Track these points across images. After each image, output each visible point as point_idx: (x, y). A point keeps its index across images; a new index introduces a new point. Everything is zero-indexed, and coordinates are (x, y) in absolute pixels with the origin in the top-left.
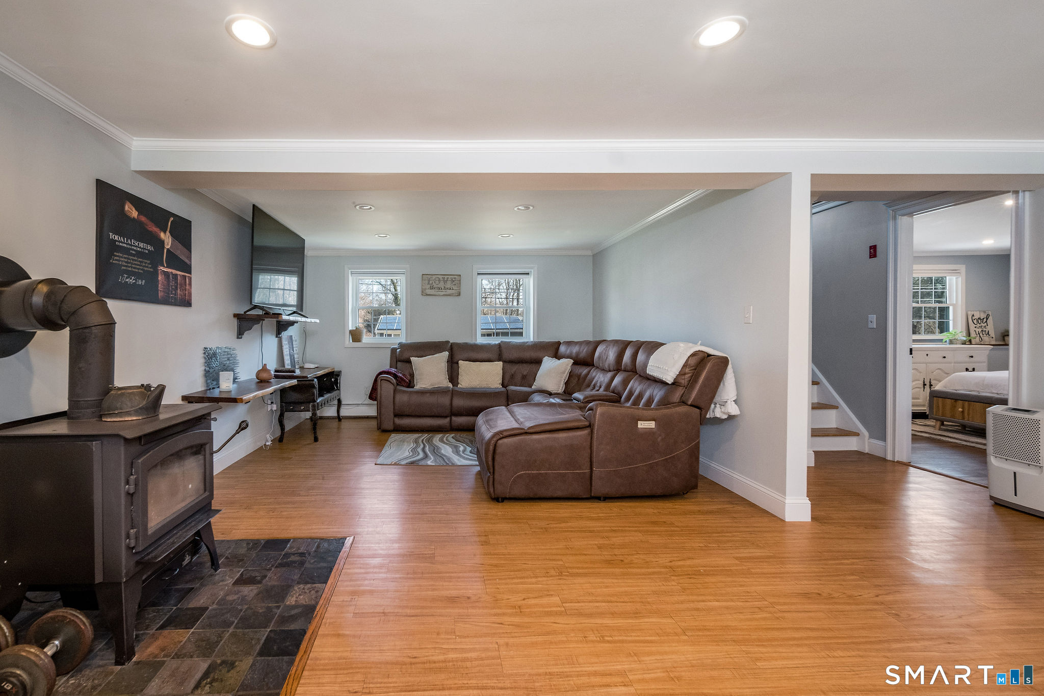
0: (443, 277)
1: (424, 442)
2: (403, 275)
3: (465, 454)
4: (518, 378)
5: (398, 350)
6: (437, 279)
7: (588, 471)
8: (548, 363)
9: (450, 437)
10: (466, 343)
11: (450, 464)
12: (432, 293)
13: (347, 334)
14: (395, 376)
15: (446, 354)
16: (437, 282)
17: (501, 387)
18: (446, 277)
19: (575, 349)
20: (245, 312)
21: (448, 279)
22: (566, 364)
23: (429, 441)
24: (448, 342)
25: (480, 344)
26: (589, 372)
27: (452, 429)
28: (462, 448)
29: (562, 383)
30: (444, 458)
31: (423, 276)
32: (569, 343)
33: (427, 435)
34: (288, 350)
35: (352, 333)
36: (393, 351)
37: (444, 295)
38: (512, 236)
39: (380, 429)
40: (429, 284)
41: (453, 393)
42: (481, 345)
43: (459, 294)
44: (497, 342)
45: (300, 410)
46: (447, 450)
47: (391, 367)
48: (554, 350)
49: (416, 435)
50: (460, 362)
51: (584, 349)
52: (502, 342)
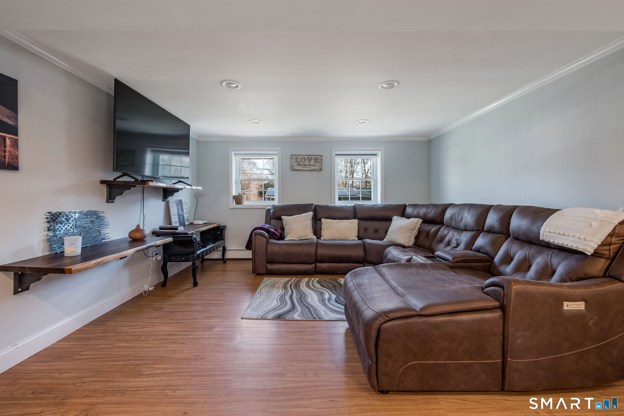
0: (308, 156)
1: (292, 287)
2: (276, 156)
3: (330, 304)
4: (371, 232)
5: (272, 211)
6: (304, 158)
7: (499, 361)
8: (398, 222)
9: (315, 280)
10: (327, 206)
11: (317, 319)
12: (299, 169)
13: (231, 199)
14: (268, 231)
15: (311, 214)
16: (303, 161)
17: (357, 239)
18: (310, 157)
19: (422, 211)
20: (115, 179)
21: (313, 158)
22: (416, 222)
23: (297, 285)
24: (312, 204)
25: (338, 206)
26: (439, 229)
27: (317, 272)
28: (327, 296)
29: (413, 237)
30: (311, 309)
31: (292, 156)
32: (415, 206)
33: (295, 278)
34: (176, 211)
35: (235, 198)
36: (268, 211)
37: (309, 170)
38: (367, 121)
39: (255, 272)
40: (296, 162)
41: (317, 245)
42: (340, 207)
43: (321, 170)
44: (352, 205)
45: (181, 260)
46: (313, 298)
47: (265, 224)
48: (402, 211)
49: (285, 279)
50: (323, 220)
51: (431, 211)
52: (356, 204)
